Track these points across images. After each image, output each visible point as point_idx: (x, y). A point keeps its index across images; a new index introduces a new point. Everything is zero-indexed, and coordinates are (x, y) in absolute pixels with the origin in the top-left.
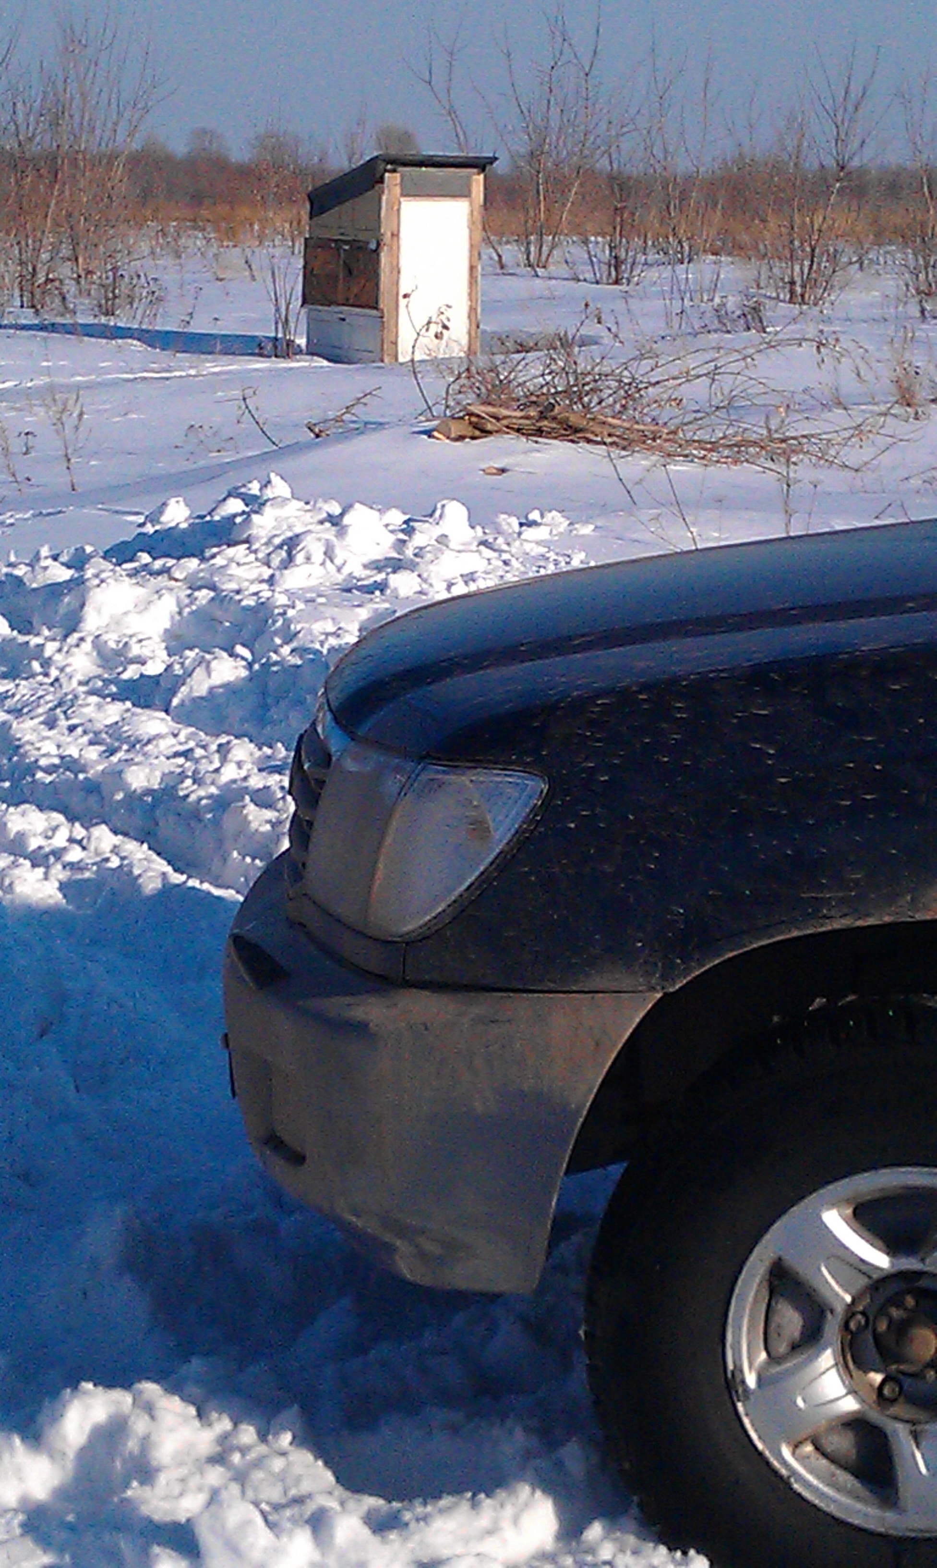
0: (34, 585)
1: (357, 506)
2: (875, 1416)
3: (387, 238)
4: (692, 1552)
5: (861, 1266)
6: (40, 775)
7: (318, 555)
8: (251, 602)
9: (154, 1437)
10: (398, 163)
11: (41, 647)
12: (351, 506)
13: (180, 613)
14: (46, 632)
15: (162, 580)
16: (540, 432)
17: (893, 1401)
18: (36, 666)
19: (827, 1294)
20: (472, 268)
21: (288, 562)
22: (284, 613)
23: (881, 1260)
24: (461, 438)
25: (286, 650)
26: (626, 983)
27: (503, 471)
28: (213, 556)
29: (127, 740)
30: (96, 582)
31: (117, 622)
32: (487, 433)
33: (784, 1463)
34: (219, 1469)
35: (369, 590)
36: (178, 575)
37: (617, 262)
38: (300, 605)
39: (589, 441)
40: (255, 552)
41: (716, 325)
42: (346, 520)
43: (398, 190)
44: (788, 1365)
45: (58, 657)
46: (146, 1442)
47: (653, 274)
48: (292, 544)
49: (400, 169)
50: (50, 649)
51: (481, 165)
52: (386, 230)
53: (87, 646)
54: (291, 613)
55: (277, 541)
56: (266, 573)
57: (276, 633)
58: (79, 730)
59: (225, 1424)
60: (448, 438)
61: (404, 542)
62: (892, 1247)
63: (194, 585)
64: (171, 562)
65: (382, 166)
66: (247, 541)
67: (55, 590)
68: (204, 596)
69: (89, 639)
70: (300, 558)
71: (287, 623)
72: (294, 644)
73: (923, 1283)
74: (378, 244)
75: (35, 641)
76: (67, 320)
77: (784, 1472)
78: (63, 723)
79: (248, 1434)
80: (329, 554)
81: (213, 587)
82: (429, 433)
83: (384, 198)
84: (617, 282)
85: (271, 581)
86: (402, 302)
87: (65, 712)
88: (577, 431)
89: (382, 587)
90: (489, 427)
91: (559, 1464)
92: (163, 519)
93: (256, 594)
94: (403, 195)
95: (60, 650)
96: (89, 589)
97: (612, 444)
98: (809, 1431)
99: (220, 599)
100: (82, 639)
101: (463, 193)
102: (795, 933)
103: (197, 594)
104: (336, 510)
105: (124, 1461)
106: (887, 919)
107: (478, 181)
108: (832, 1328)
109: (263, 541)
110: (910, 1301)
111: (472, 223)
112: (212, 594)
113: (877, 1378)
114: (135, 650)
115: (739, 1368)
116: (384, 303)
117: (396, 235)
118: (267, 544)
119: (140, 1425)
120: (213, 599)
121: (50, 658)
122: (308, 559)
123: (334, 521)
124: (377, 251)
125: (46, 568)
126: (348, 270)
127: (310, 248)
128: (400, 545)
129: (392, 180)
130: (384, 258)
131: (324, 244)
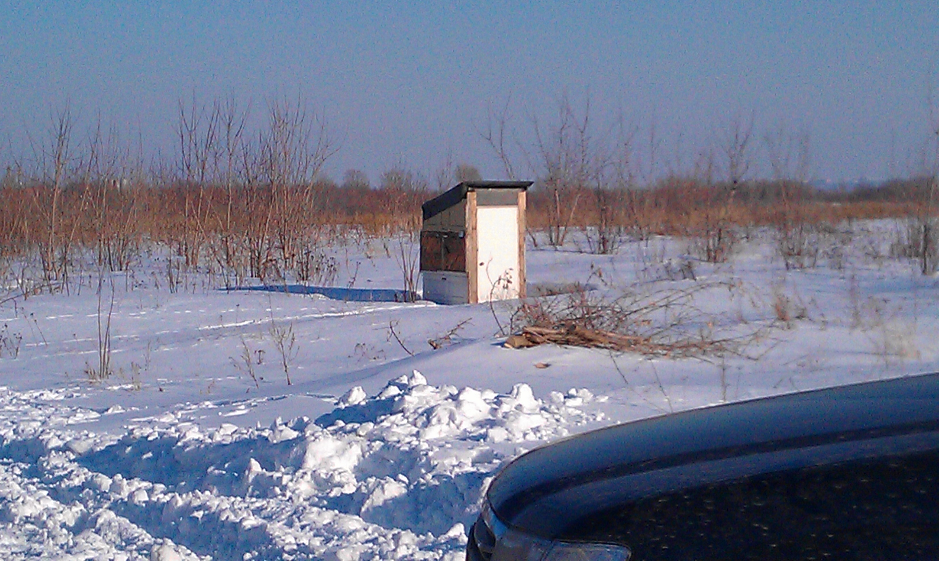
0: (275, 442)
1: (467, 388)
3: (469, 230)
6: (285, 556)
7: (445, 419)
8: (406, 448)
10: (475, 186)
11: (280, 479)
12: (464, 389)
13: (363, 456)
14: (283, 470)
15: (352, 436)
16: (568, 342)
18: (277, 490)
20: (520, 247)
21: (428, 423)
22: (426, 454)
24: (521, 347)
25: (429, 476)
27: (547, 366)
28: (382, 421)
29: (337, 533)
30: (313, 438)
31: (325, 462)
32: (535, 343)
35: (477, 439)
36: (361, 433)
37: (604, 241)
38: (436, 449)
39: (598, 347)
40: (407, 418)
41: (666, 276)
42: (461, 397)
43: (475, 202)
45: (290, 484)
47: (625, 247)
48: (429, 412)
49: (476, 190)
50: (286, 479)
51: (524, 186)
52: (469, 226)
53: (308, 477)
54: (431, 454)
55: (420, 411)
56: (415, 430)
57: (422, 466)
58: (308, 528)
60: (513, 347)
61: (496, 409)
63: (371, 438)
64: (356, 425)
65: (465, 189)
66: (402, 411)
67: (288, 444)
68: (377, 445)
69: (309, 473)
70: (434, 421)
71: (429, 460)
72: (434, 473)
74: (464, 234)
75: (276, 475)
76: (281, 283)
78: (297, 524)
80: (452, 418)
81: (383, 440)
82: (502, 344)
83: (467, 208)
84: (604, 253)
85: (417, 435)
86: (479, 267)
87: (298, 518)
88: (590, 340)
89: (484, 437)
90: (538, 340)
92: (350, 400)
93: (409, 443)
94: (477, 205)
95: (291, 480)
96: (309, 443)
97: (612, 348)
99: (387, 446)
100: (305, 473)
101: (515, 203)
103: (373, 444)
104: (456, 392)
107: (522, 196)
109: (412, 411)
111: (519, 221)
112: (382, 444)
114: (337, 479)
116: (469, 268)
117: (475, 228)
118: (415, 412)
120: (383, 447)
121: (286, 486)
122: (439, 421)
123: (454, 398)
124: (463, 238)
125: (281, 431)
126: (448, 251)
127: (424, 237)
128: (494, 411)
129: (472, 196)
130: (468, 242)
131: (432, 234)
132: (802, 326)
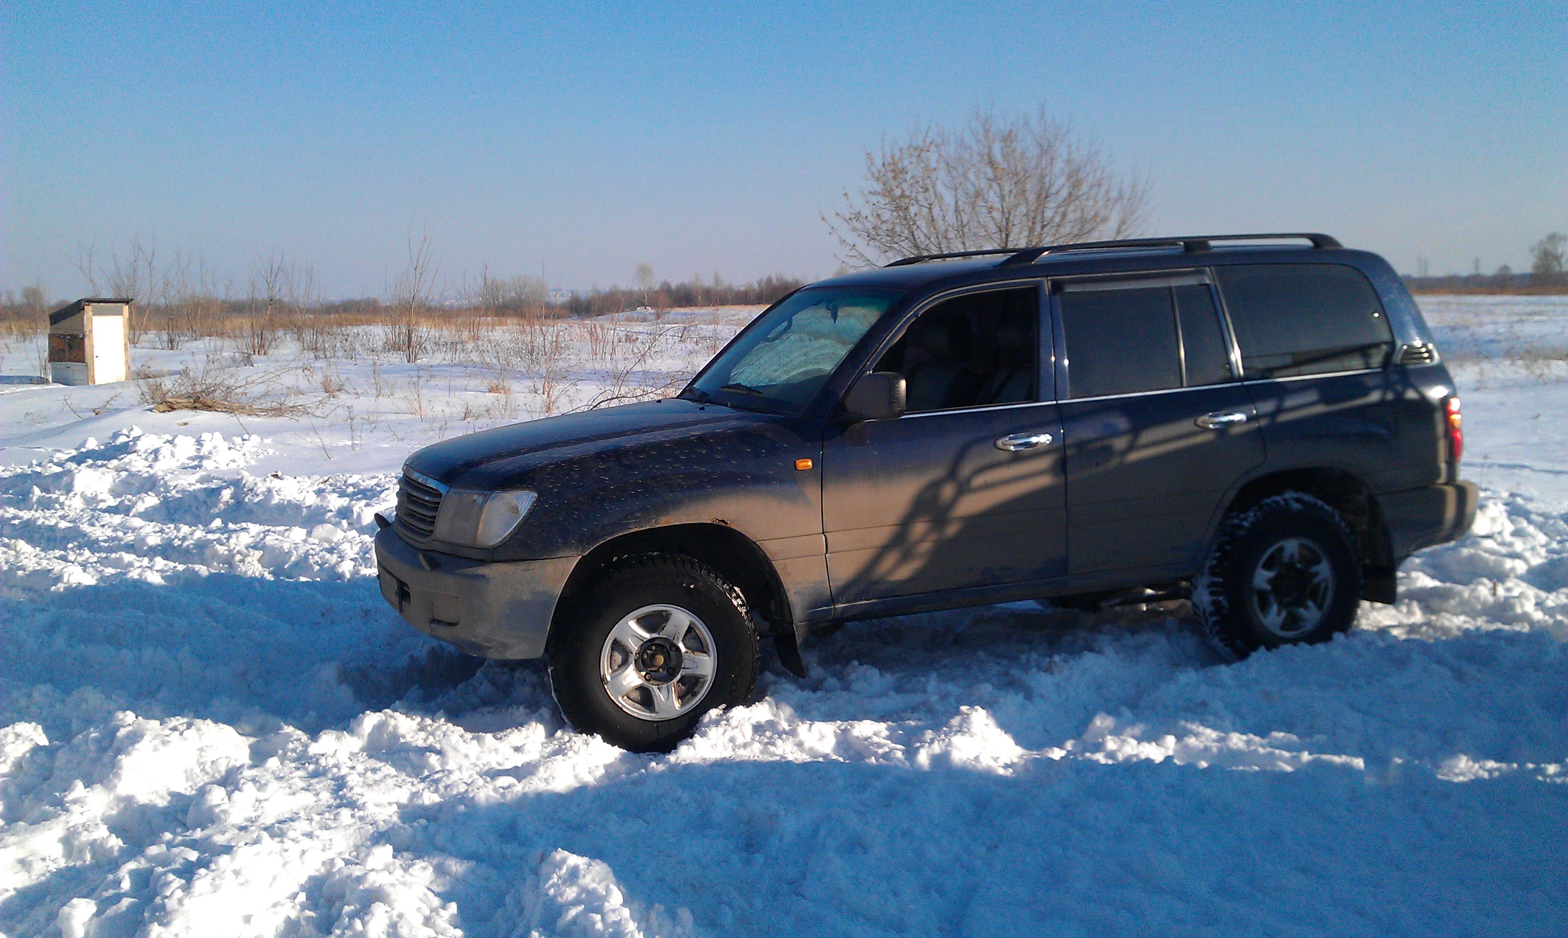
0: (47, 474)
1: (179, 436)
2: (646, 684)
3: (87, 333)
4: (595, 734)
5: (640, 638)
6: (102, 544)
7: (168, 456)
8: (146, 475)
9: (398, 725)
10: (90, 301)
11: (58, 498)
12: (177, 436)
13: (114, 481)
14: (58, 492)
15: (103, 469)
16: (195, 408)
17: (649, 680)
18: (57, 506)
19: (631, 648)
21: (156, 459)
22: (163, 478)
23: (647, 636)
24: (164, 412)
25: (174, 492)
26: (570, 554)
27: (186, 424)
28: (123, 459)
29: (130, 528)
30: (77, 471)
31: (88, 486)
32: (173, 409)
33: (620, 703)
34: (423, 733)
35: (195, 467)
36: (110, 466)
37: (171, 341)
38: (169, 475)
39: (216, 411)
40: (140, 456)
41: (232, 364)
42: (176, 441)
43: (91, 313)
44: (619, 671)
46: (395, 727)
47: (187, 345)
48: (156, 452)
49: (92, 304)
50: (62, 499)
51: (127, 302)
52: (86, 329)
53: (78, 497)
54: (166, 478)
55: (149, 451)
56: (147, 464)
57: (161, 486)
58: (106, 526)
59: (419, 719)
60: (159, 412)
61: (200, 449)
62: (649, 630)
63: (118, 470)
64: (105, 462)
65: (83, 303)
66: (135, 452)
67: (57, 476)
68: (124, 474)
69: (79, 494)
70: (160, 457)
71: (166, 482)
72: (176, 489)
73: (656, 642)
74: (84, 336)
75: (54, 496)
77: (620, 706)
78: (97, 524)
79: (428, 721)
80: (173, 455)
81: (127, 470)
82: (151, 410)
83: (85, 317)
84: (172, 349)
85: (150, 466)
86: (95, 359)
87: (97, 520)
88: (210, 407)
89: (199, 466)
90: (175, 407)
91: (541, 715)
92: (86, 446)
93: (148, 472)
94: (94, 315)
95: (66, 499)
96: (74, 474)
97: (226, 411)
98: (625, 693)
99: (132, 475)
100: (75, 494)
101: (121, 313)
102: (621, 534)
103: (120, 473)
104: (170, 438)
105: (387, 735)
106: (648, 527)
107: (126, 308)
108: (632, 658)
109: (143, 451)
110: (654, 648)
111: (125, 325)
112: (127, 473)
113: (644, 673)
114: (100, 497)
115: (604, 674)
116: (87, 359)
117: (91, 332)
118: (146, 451)
119: (392, 722)
120: (128, 475)
121: (63, 502)
122: (164, 457)
123: (171, 442)
124: (83, 339)
125: (50, 467)
126: (70, 347)
127: (51, 337)
128: (198, 450)
129: (89, 309)
130: (87, 341)
131: (59, 336)
132: (342, 396)
